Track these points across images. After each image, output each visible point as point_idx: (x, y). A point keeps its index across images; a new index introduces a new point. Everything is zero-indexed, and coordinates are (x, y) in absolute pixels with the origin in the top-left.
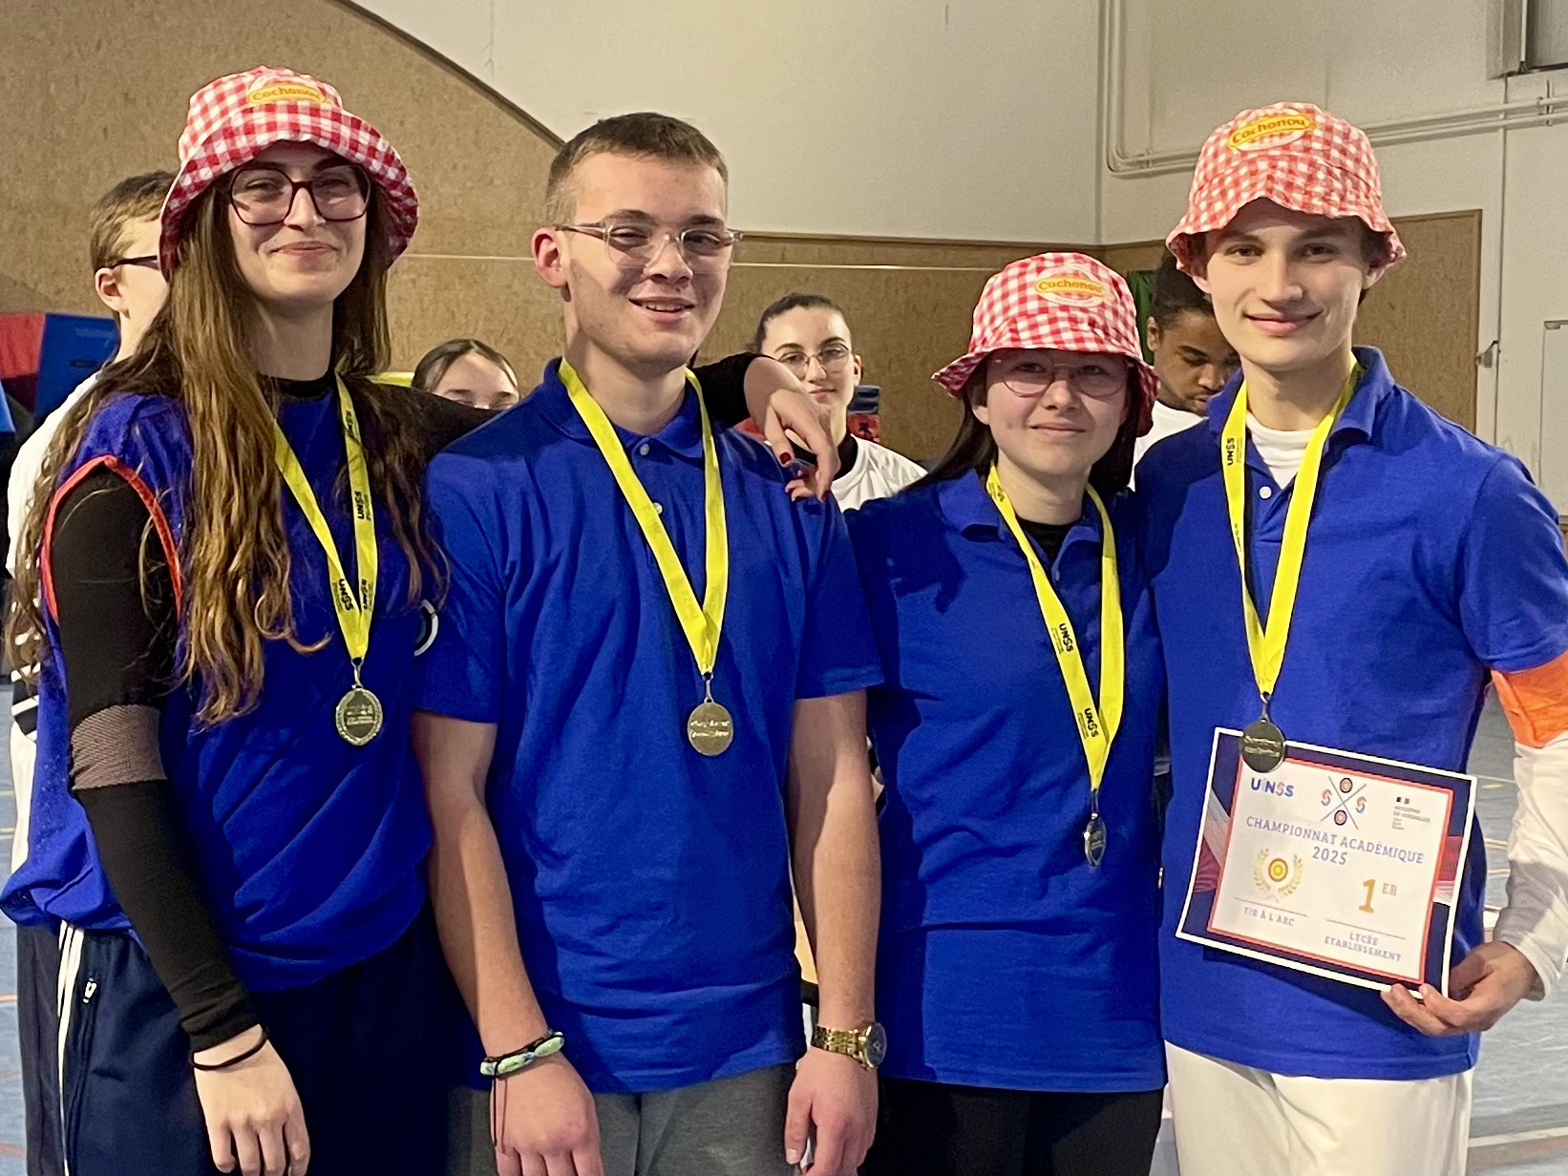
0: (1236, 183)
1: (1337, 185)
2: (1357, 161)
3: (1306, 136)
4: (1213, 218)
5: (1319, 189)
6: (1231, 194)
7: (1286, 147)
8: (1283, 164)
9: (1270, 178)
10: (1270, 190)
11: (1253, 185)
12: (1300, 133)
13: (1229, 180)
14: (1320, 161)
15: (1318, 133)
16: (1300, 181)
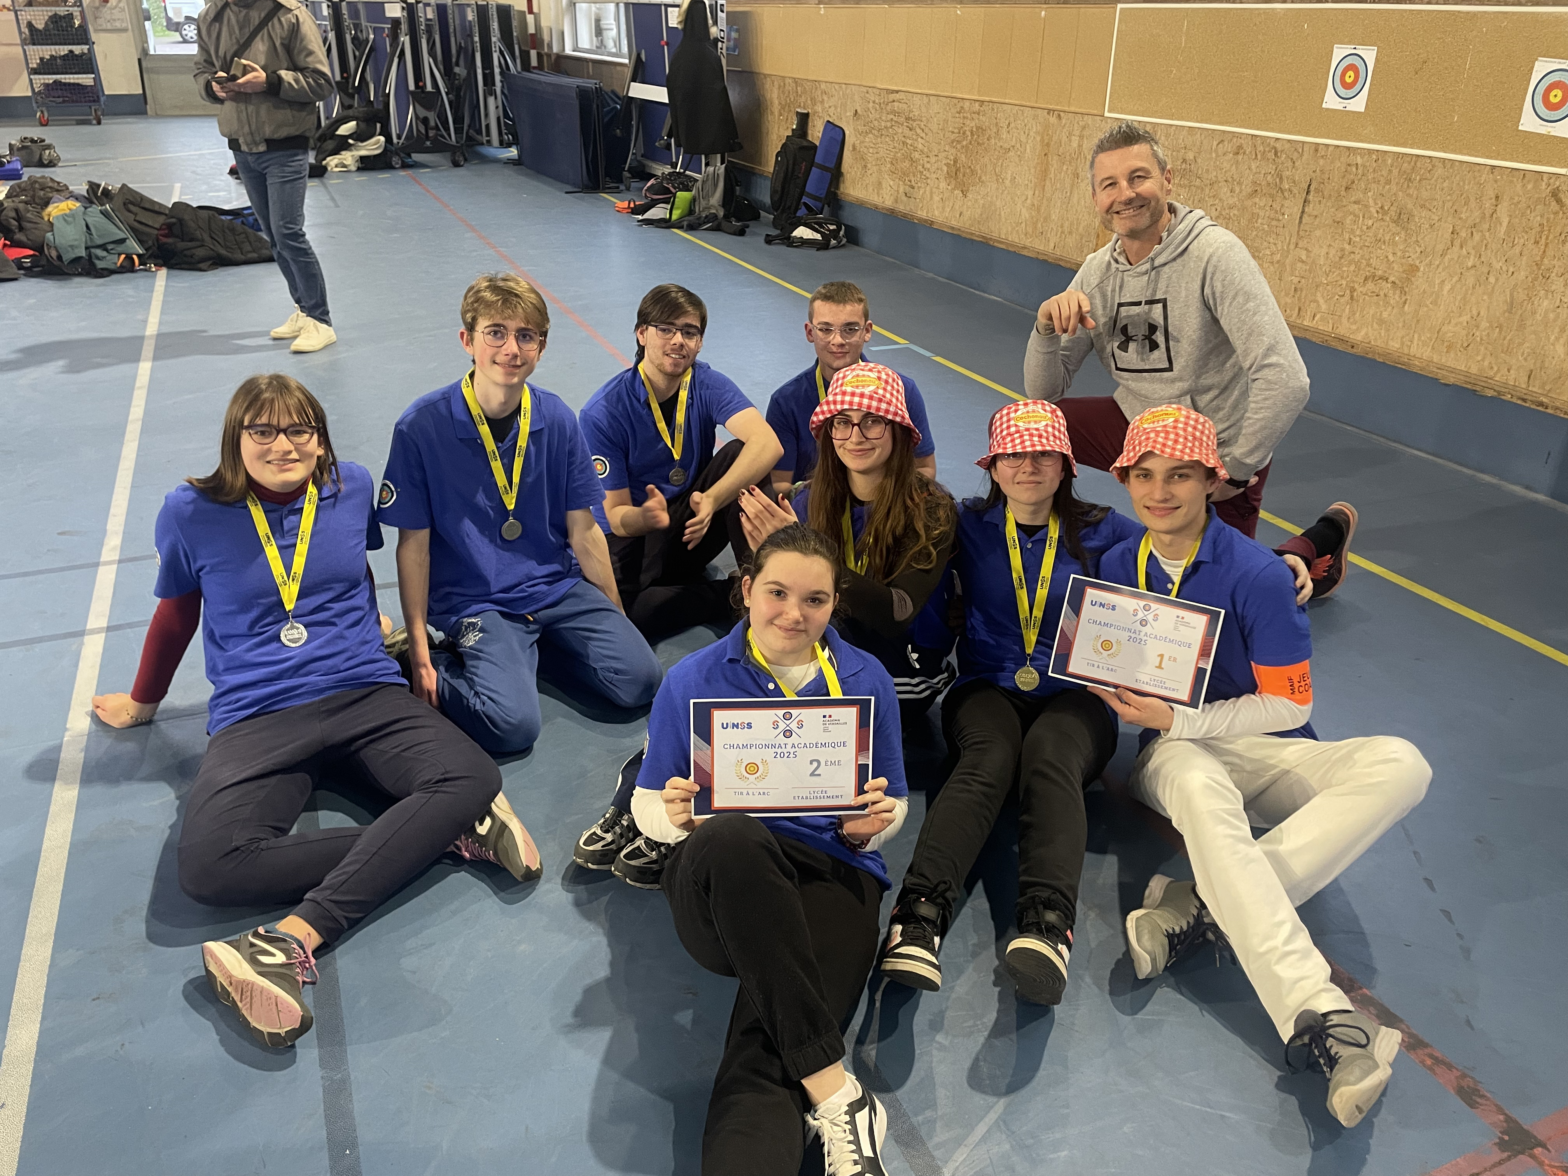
0: (1140, 444)
1: (1190, 445)
2: (1202, 433)
3: (1176, 421)
4: (1128, 460)
5: (1179, 447)
6: (1137, 448)
7: (1165, 426)
8: (1162, 435)
9: (1155, 441)
10: (1154, 447)
11: (1146, 445)
12: (1173, 419)
13: (1137, 442)
14: (1181, 433)
15: (1182, 419)
16: (1170, 443)
